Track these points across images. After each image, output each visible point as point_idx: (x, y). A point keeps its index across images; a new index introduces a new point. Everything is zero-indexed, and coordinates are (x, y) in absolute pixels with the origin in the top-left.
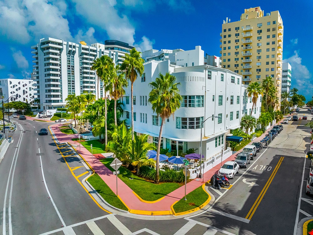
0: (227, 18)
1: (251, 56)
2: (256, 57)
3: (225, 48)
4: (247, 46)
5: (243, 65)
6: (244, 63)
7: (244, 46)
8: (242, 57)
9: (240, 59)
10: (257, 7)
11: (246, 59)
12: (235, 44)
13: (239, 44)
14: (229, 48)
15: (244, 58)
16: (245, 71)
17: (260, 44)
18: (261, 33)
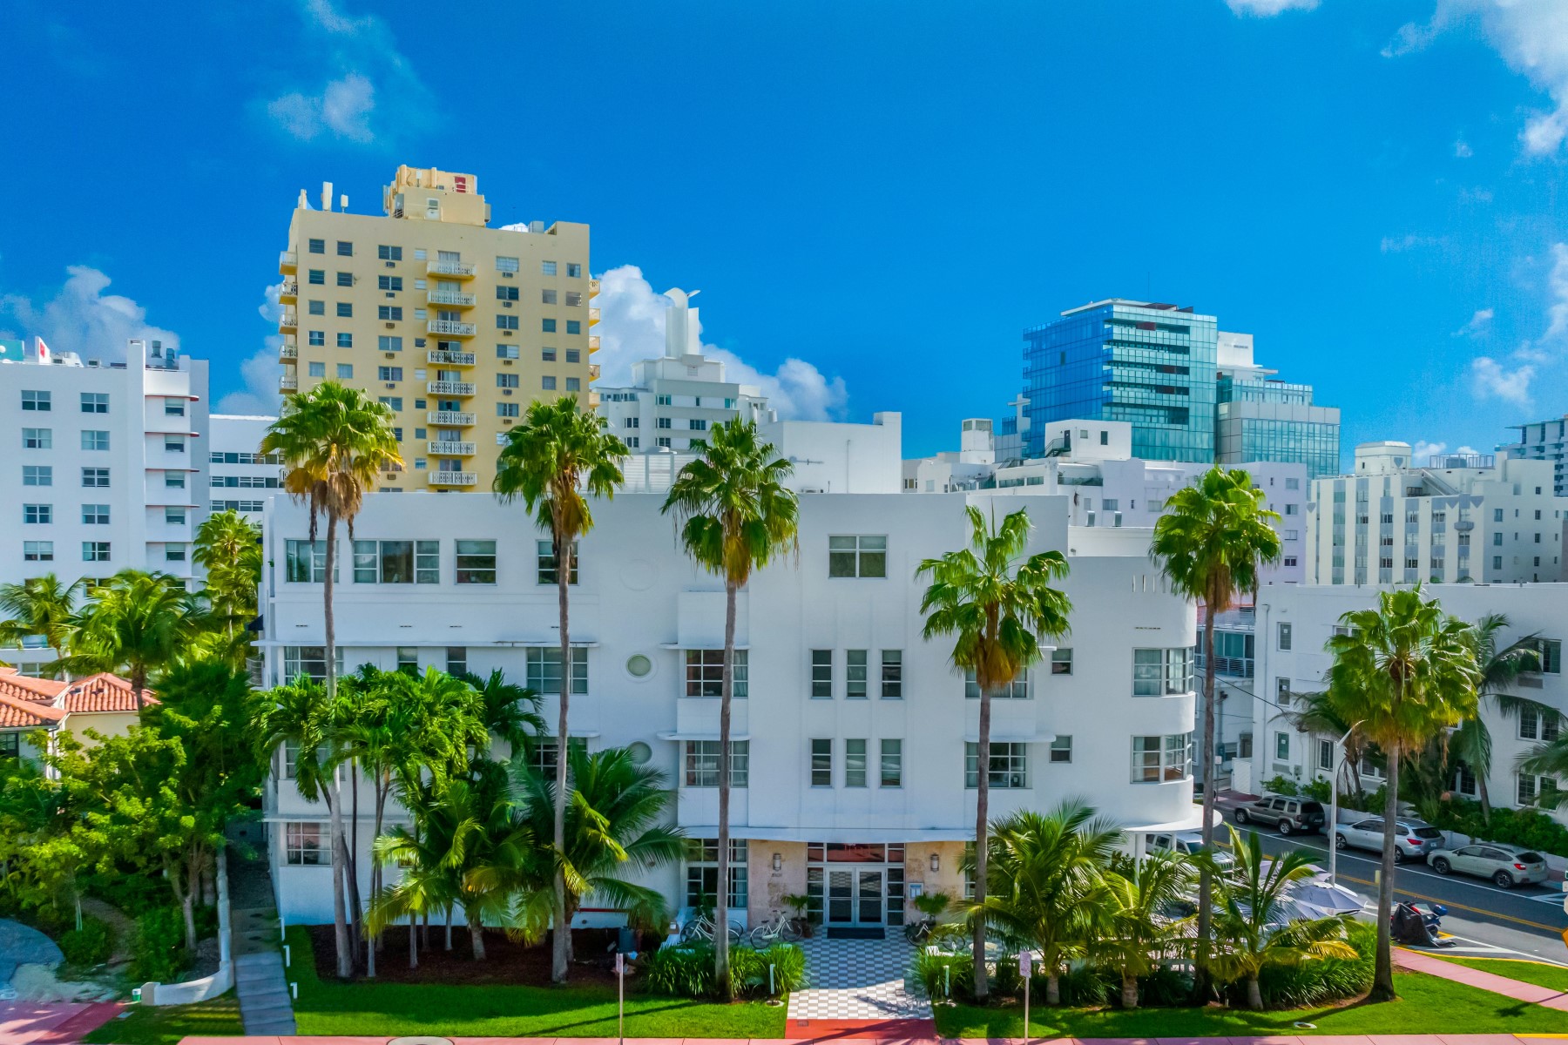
0: (328, 188)
1: (470, 398)
2: (494, 409)
3: (316, 337)
4: (443, 346)
5: (424, 437)
6: (432, 426)
7: (431, 346)
8: (421, 397)
9: (408, 405)
10: (462, 175)
11: (441, 408)
12: (379, 327)
13: (406, 330)
14: (344, 339)
15: (432, 405)
16: (438, 465)
17: (511, 353)
18: (514, 303)
